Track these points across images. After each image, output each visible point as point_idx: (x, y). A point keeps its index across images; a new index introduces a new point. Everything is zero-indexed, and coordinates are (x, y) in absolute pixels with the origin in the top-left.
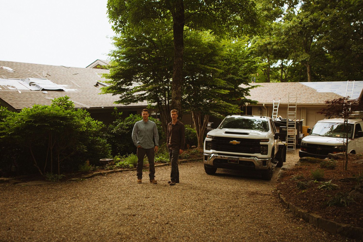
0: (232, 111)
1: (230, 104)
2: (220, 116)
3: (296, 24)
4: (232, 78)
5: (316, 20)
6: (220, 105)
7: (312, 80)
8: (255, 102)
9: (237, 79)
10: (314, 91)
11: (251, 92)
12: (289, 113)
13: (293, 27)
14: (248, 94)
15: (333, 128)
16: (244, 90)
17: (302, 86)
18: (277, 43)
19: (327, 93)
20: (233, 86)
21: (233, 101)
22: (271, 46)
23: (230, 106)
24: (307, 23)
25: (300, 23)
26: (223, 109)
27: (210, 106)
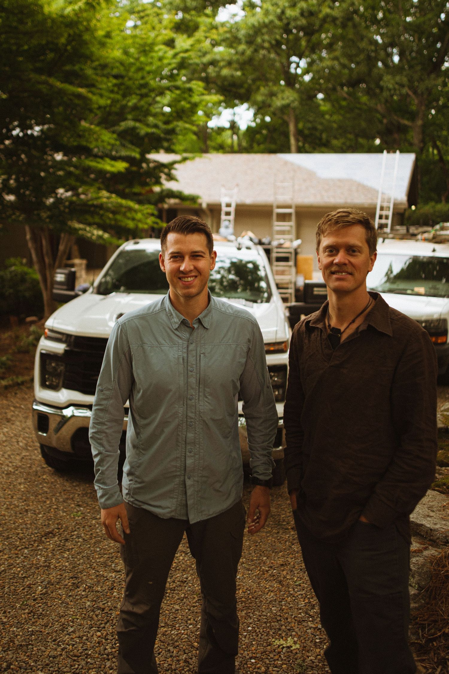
0: (135, 222)
1: (131, 204)
2: (100, 237)
3: (271, 17)
4: (134, 129)
5: (311, 14)
6: (101, 207)
7: (300, 150)
8: (193, 199)
9: (147, 134)
10: (311, 175)
11: (179, 171)
12: (278, 226)
13: (265, 25)
14: (171, 178)
15: (392, 272)
16: (161, 166)
17: (286, 163)
18: (229, 64)
19: (340, 180)
20: (134, 151)
21: (136, 194)
22: (217, 69)
23: (130, 209)
24: (295, 19)
25: (280, 18)
26: (109, 218)
27: (69, 207)
